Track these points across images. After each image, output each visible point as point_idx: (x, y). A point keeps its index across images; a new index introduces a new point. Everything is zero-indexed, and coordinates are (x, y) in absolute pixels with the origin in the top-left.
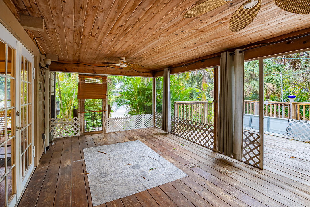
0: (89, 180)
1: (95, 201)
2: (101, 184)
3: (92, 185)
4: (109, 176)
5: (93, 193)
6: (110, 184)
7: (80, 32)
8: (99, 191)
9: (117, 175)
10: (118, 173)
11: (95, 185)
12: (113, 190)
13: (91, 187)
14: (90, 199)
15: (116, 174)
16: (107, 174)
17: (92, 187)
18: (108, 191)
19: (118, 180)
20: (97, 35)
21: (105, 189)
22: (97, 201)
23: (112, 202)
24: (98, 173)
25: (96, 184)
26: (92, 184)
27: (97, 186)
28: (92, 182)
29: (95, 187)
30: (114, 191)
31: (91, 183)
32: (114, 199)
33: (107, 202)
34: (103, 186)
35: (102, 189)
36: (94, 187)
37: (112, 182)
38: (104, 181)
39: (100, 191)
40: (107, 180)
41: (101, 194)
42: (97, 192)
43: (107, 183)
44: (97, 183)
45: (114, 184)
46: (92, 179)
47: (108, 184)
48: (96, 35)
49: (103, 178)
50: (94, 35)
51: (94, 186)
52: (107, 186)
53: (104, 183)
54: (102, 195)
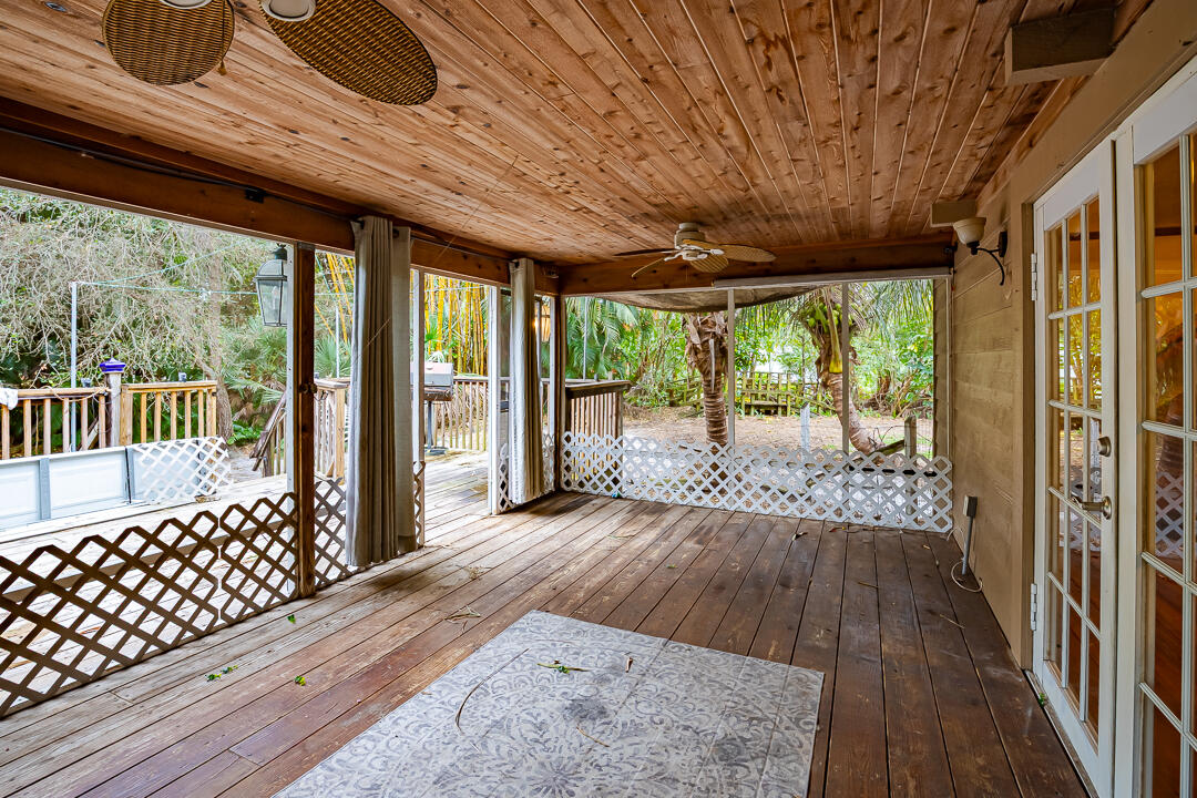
0: (807, 760)
1: (815, 682)
2: (771, 716)
3: (804, 732)
4: (720, 735)
5: (813, 704)
6: (743, 702)
7: (848, 37)
8: (790, 697)
9: (688, 723)
10: (678, 727)
11: (792, 725)
12: (749, 681)
13: (811, 727)
14: (828, 694)
15: (686, 728)
16: (719, 745)
17: (807, 723)
18: (765, 687)
19: (706, 703)
20: (764, 60)
21: (769, 695)
22: (808, 680)
23: (773, 659)
24: (754, 775)
25: (787, 728)
26: (802, 737)
27: (790, 719)
28: (801, 746)
29: (798, 720)
30: (747, 678)
31: (805, 742)
32: (764, 661)
33: (786, 666)
34: (769, 708)
35: (777, 699)
36: (801, 723)
37: (733, 705)
38: (755, 722)
39: (786, 698)
40: (739, 721)
41: (790, 688)
42: (798, 700)
43: (748, 711)
44: (783, 729)
45: (730, 695)
46: (793, 757)
47: (750, 707)
48: (768, 57)
49: (748, 736)
50: (773, 53)
51: (798, 726)
52: (755, 702)
53: (760, 715)
54: (790, 685)
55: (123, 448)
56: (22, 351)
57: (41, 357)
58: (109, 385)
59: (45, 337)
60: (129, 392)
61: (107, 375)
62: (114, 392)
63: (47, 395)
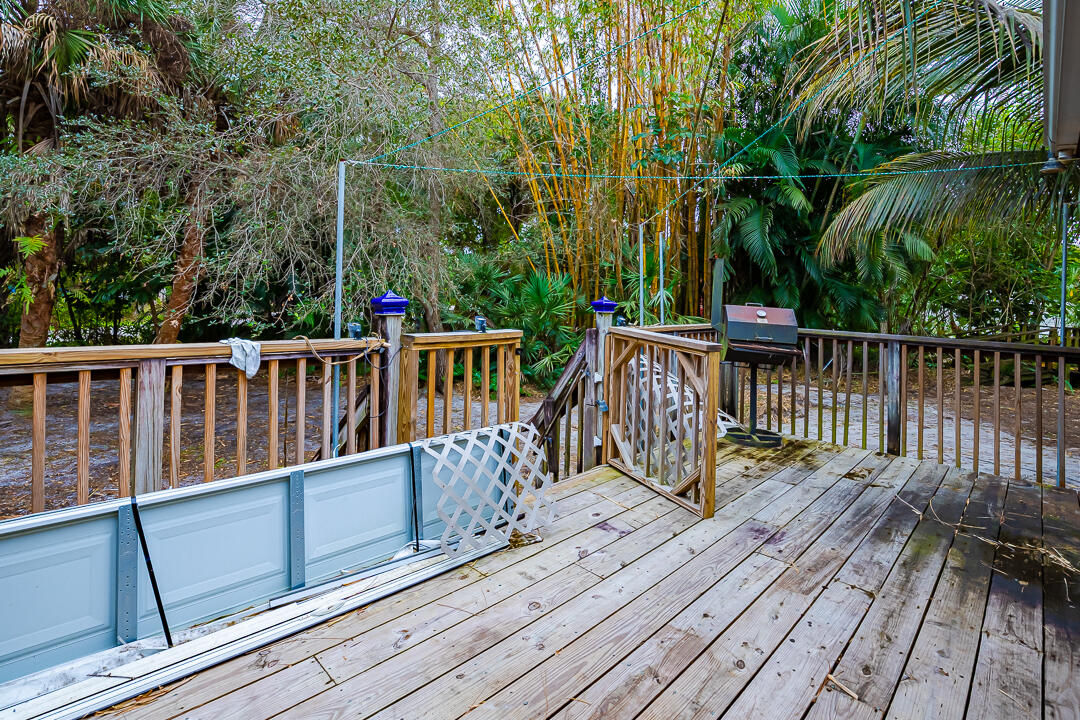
55: (405, 447)
56: (271, 279)
57: (287, 287)
58: (385, 336)
59: (292, 265)
60: (415, 348)
61: (384, 319)
62: (392, 346)
63: (301, 353)
